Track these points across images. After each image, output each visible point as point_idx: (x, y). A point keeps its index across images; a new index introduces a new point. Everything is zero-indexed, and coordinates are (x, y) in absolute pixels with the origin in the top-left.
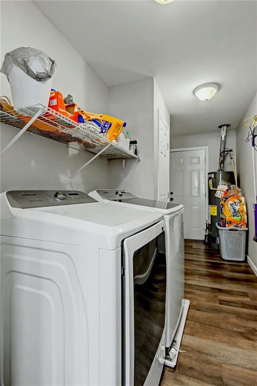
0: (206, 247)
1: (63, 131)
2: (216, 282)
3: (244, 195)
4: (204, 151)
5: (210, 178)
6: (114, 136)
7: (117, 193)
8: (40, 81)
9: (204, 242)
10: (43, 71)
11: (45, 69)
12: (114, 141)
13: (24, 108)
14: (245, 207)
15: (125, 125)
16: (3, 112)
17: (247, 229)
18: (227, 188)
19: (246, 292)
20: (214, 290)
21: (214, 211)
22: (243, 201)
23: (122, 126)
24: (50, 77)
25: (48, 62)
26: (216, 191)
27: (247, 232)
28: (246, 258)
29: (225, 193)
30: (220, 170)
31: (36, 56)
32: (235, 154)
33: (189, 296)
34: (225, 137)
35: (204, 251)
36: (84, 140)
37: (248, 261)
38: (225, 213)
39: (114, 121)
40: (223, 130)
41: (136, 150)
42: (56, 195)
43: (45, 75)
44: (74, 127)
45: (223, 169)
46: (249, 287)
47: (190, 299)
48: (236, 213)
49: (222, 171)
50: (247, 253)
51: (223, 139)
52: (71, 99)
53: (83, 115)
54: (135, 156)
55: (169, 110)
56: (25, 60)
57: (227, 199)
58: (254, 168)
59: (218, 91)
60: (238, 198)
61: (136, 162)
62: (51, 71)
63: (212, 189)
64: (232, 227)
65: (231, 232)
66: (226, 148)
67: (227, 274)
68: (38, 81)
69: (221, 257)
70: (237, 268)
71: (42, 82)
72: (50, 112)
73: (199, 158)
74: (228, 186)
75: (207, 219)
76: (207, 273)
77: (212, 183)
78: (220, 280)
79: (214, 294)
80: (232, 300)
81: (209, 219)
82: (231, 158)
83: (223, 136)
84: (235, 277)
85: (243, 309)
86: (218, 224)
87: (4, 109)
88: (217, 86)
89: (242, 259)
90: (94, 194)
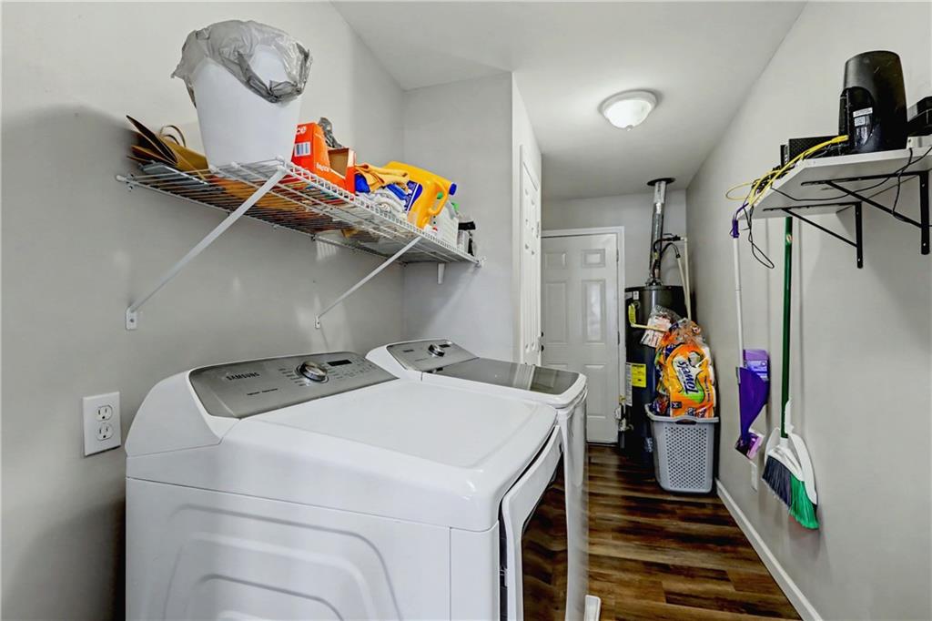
0: (621, 460)
1: (314, 210)
2: (655, 548)
3: (707, 342)
4: (615, 235)
5: (629, 302)
6: (428, 215)
7: (431, 349)
8: (276, 101)
9: (615, 448)
10: (284, 79)
11: (289, 74)
12: (428, 228)
13: (234, 165)
14: (711, 369)
15: (452, 190)
16: (177, 172)
17: (716, 420)
18: (669, 325)
19: (720, 568)
20: (649, 567)
21: (639, 376)
22: (707, 357)
23: (446, 192)
24: (299, 92)
25: (296, 56)
26: (644, 330)
27: (717, 427)
28: (714, 486)
29: (666, 337)
30: (655, 281)
31: (266, 42)
32: (686, 245)
33: (597, 585)
34: (663, 206)
35: (616, 470)
36: (357, 226)
37: (719, 493)
38: (667, 384)
39: (428, 180)
40: (659, 191)
41: (471, 241)
42: (302, 370)
43: (289, 89)
44: (343, 203)
45: (658, 281)
46: (727, 558)
47: (599, 592)
48: (691, 383)
49: (657, 284)
50: (716, 474)
51: (659, 211)
52: (328, 128)
53: (366, 175)
54: (468, 257)
55: (539, 146)
56: (241, 51)
57: (670, 350)
58: (737, 288)
59: (656, 106)
60: (695, 348)
61: (471, 269)
62: (300, 76)
63: (634, 325)
64: (683, 416)
65: (680, 426)
66: (664, 232)
67: (674, 525)
68: (271, 101)
69: (657, 485)
70: (696, 511)
71: (280, 103)
72: (294, 175)
73: (602, 252)
74: (672, 322)
75: (623, 395)
76: (631, 525)
77: (634, 313)
78: (663, 543)
79: (652, 579)
80: (695, 591)
81: (627, 394)
82: (678, 256)
83: (659, 205)
84: (694, 533)
85: (721, 612)
86: (651, 409)
87: (179, 165)
88: (653, 97)
89: (706, 489)
90: (380, 356)
